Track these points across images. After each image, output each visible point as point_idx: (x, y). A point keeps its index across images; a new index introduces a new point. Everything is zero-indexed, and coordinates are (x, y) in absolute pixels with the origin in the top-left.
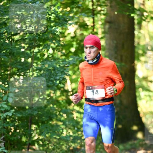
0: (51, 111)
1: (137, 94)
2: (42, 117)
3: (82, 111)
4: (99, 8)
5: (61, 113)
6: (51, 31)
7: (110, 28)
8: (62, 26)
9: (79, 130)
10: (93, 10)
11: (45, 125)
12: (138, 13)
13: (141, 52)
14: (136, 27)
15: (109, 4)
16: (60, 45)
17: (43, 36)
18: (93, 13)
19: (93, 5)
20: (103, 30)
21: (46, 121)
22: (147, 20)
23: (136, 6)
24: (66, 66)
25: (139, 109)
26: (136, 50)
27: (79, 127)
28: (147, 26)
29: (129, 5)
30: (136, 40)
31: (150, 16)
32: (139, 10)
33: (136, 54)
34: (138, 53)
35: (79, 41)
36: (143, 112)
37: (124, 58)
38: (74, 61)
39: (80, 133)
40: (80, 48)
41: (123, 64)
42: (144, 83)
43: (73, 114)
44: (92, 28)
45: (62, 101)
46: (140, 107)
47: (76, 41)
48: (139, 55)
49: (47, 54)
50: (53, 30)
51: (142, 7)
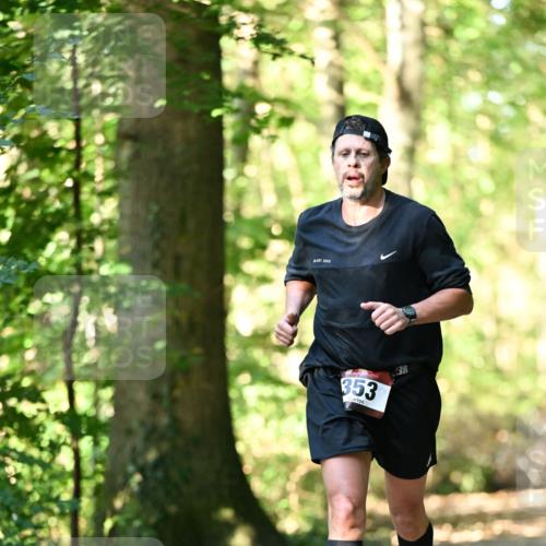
1: (233, 394)
3: (35, 453)
7: (136, 156)
9: (24, 521)
13: (245, 243)
14: (229, 154)
20: (110, 165)
22: (265, 132)
23: (229, 82)
25: (240, 448)
26: (230, 235)
27: (26, 511)
29: (206, 77)
30: (229, 201)
31: (277, 117)
32: (239, 94)
33: (229, 252)
34: (234, 245)
35: (23, 206)
36: (255, 458)
37: (186, 265)
38: (9, 276)
40: (29, 230)
41: (183, 286)
42: (258, 355)
43: (7, 465)
44: (73, 158)
46: (242, 440)
47: (16, 205)
48: (239, 255)
51: (250, 82)
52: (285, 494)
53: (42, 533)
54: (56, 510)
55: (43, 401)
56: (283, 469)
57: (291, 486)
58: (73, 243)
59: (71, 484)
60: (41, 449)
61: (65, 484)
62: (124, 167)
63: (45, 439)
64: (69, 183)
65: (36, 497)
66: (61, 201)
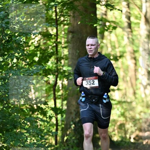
0: (15, 119)
2: (6, 125)
3: (45, 119)
4: (62, 19)
5: (25, 122)
6: (15, 41)
7: (73, 37)
8: (26, 35)
9: (42, 137)
10: (57, 20)
11: (10, 133)
12: (100, 23)
15: (72, 14)
16: (24, 54)
17: (8, 46)
18: (57, 23)
19: (56, 15)
20: (66, 40)
21: (10, 129)
22: (109, 31)
23: (99, 16)
24: (30, 74)
27: (43, 135)
28: (110, 35)
29: (93, 15)
31: (112, 26)
32: (101, 20)
35: (42, 51)
38: (38, 70)
39: (43, 141)
40: (43, 58)
43: (37, 122)
44: (56, 38)
45: (26, 109)
47: (40, 51)
49: (11, 63)
50: (17, 39)
51: (104, 17)
52: (114, 130)
53: (47, 141)
54: (51, 135)
55: (48, 105)
56: (113, 123)
57: (116, 128)
58: (56, 61)
59: (55, 127)
60: (47, 118)
61: (53, 127)
62: (70, 40)
63: (48, 115)
64: (55, 45)
65: (45, 131)
66: (52, 50)
